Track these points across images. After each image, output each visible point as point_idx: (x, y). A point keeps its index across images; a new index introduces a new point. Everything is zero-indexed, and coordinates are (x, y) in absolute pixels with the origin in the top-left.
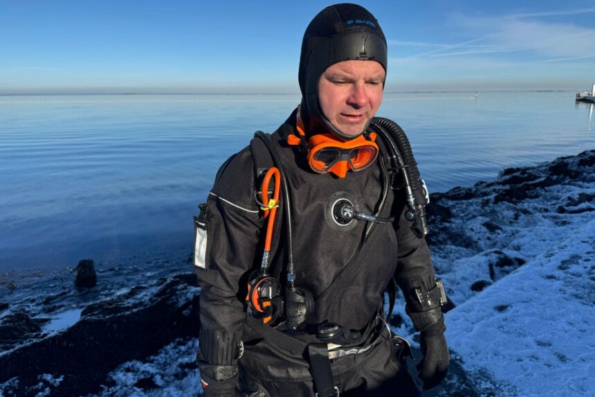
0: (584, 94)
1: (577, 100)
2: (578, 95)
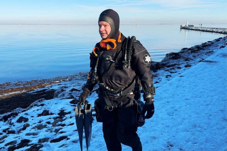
0: (183, 26)
1: (181, 28)
2: (181, 26)
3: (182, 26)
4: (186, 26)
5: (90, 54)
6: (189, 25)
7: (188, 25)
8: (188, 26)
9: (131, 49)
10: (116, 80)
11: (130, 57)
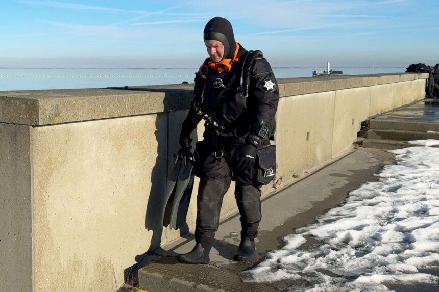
0: (320, 72)
2: (315, 73)
3: (317, 73)
4: (324, 72)
5: (196, 73)
6: (331, 71)
7: (329, 70)
8: (329, 73)
9: (249, 69)
10: (228, 114)
11: (248, 81)
